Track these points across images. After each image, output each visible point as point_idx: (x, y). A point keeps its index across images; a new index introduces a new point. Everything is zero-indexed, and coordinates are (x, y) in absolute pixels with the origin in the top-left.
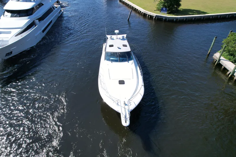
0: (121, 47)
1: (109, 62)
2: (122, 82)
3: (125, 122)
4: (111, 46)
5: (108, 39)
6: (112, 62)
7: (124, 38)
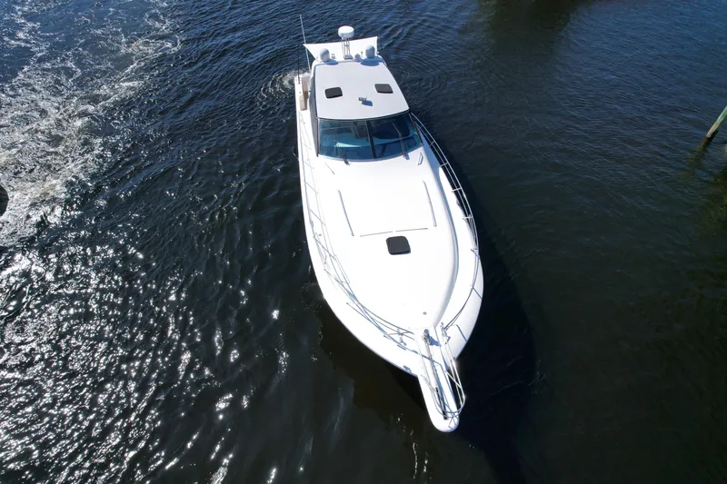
0: (373, 95)
1: (338, 164)
2: (398, 246)
3: (443, 416)
4: (334, 93)
5: (314, 63)
6: (347, 163)
7: (373, 57)
